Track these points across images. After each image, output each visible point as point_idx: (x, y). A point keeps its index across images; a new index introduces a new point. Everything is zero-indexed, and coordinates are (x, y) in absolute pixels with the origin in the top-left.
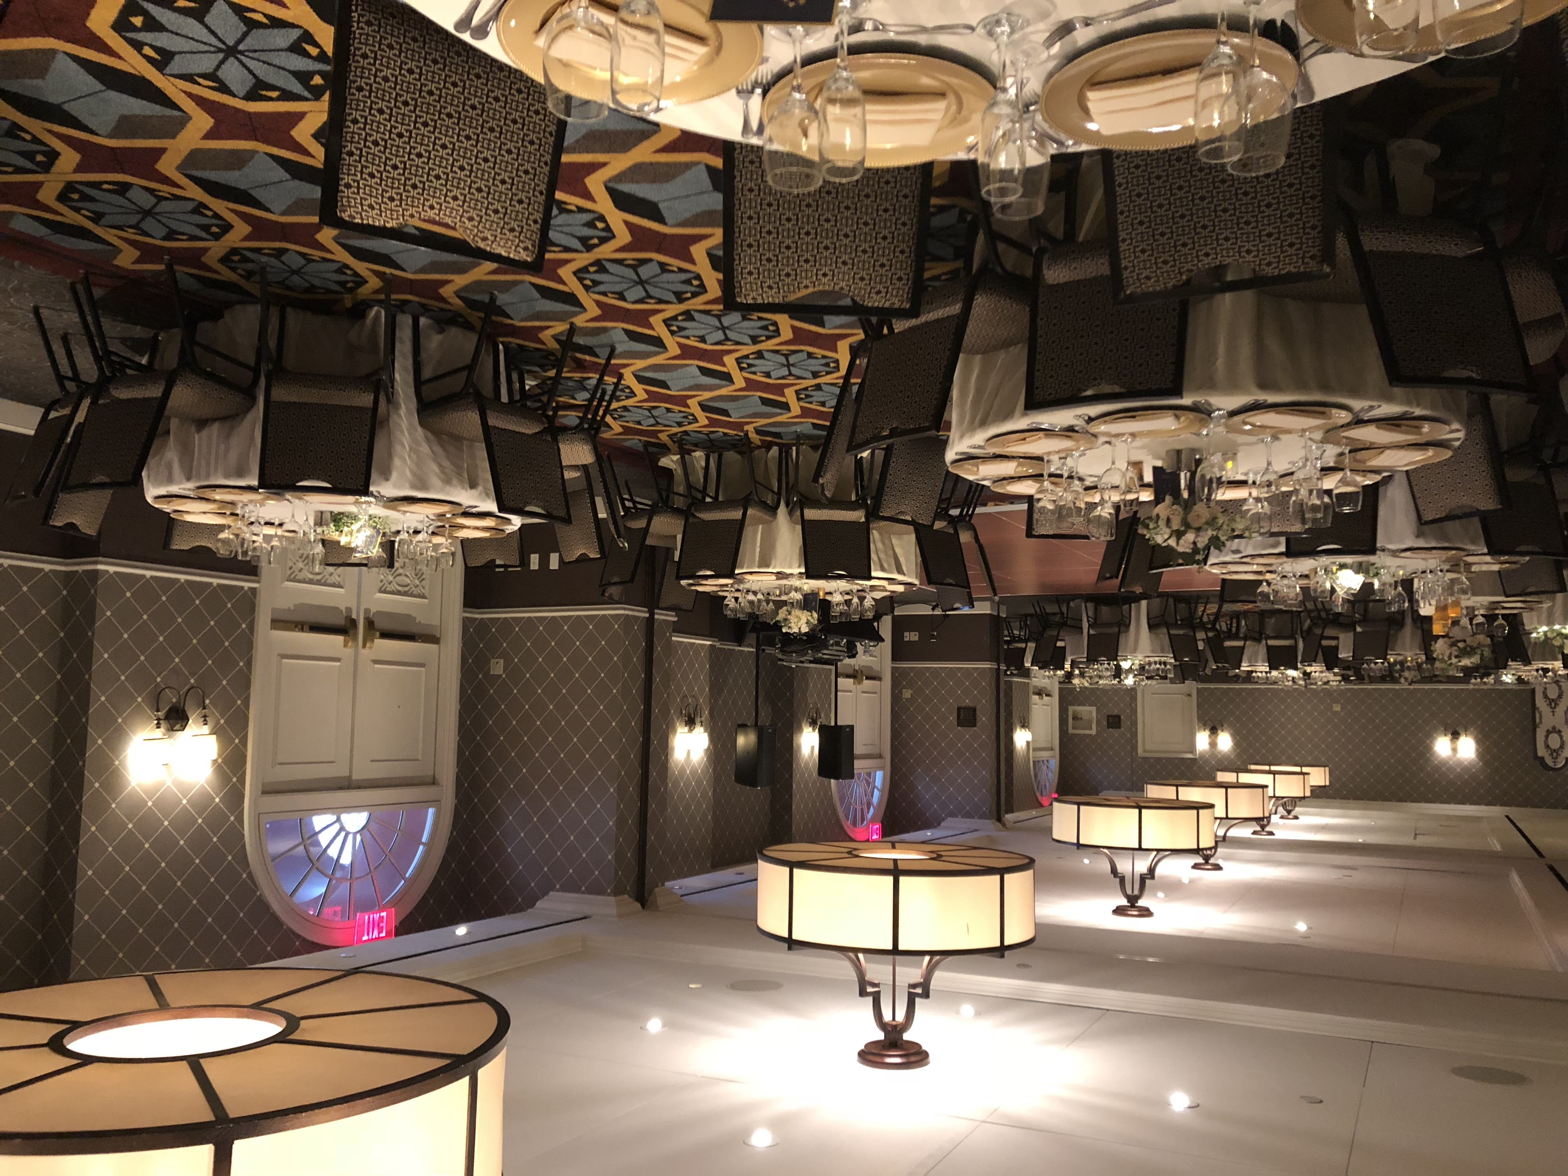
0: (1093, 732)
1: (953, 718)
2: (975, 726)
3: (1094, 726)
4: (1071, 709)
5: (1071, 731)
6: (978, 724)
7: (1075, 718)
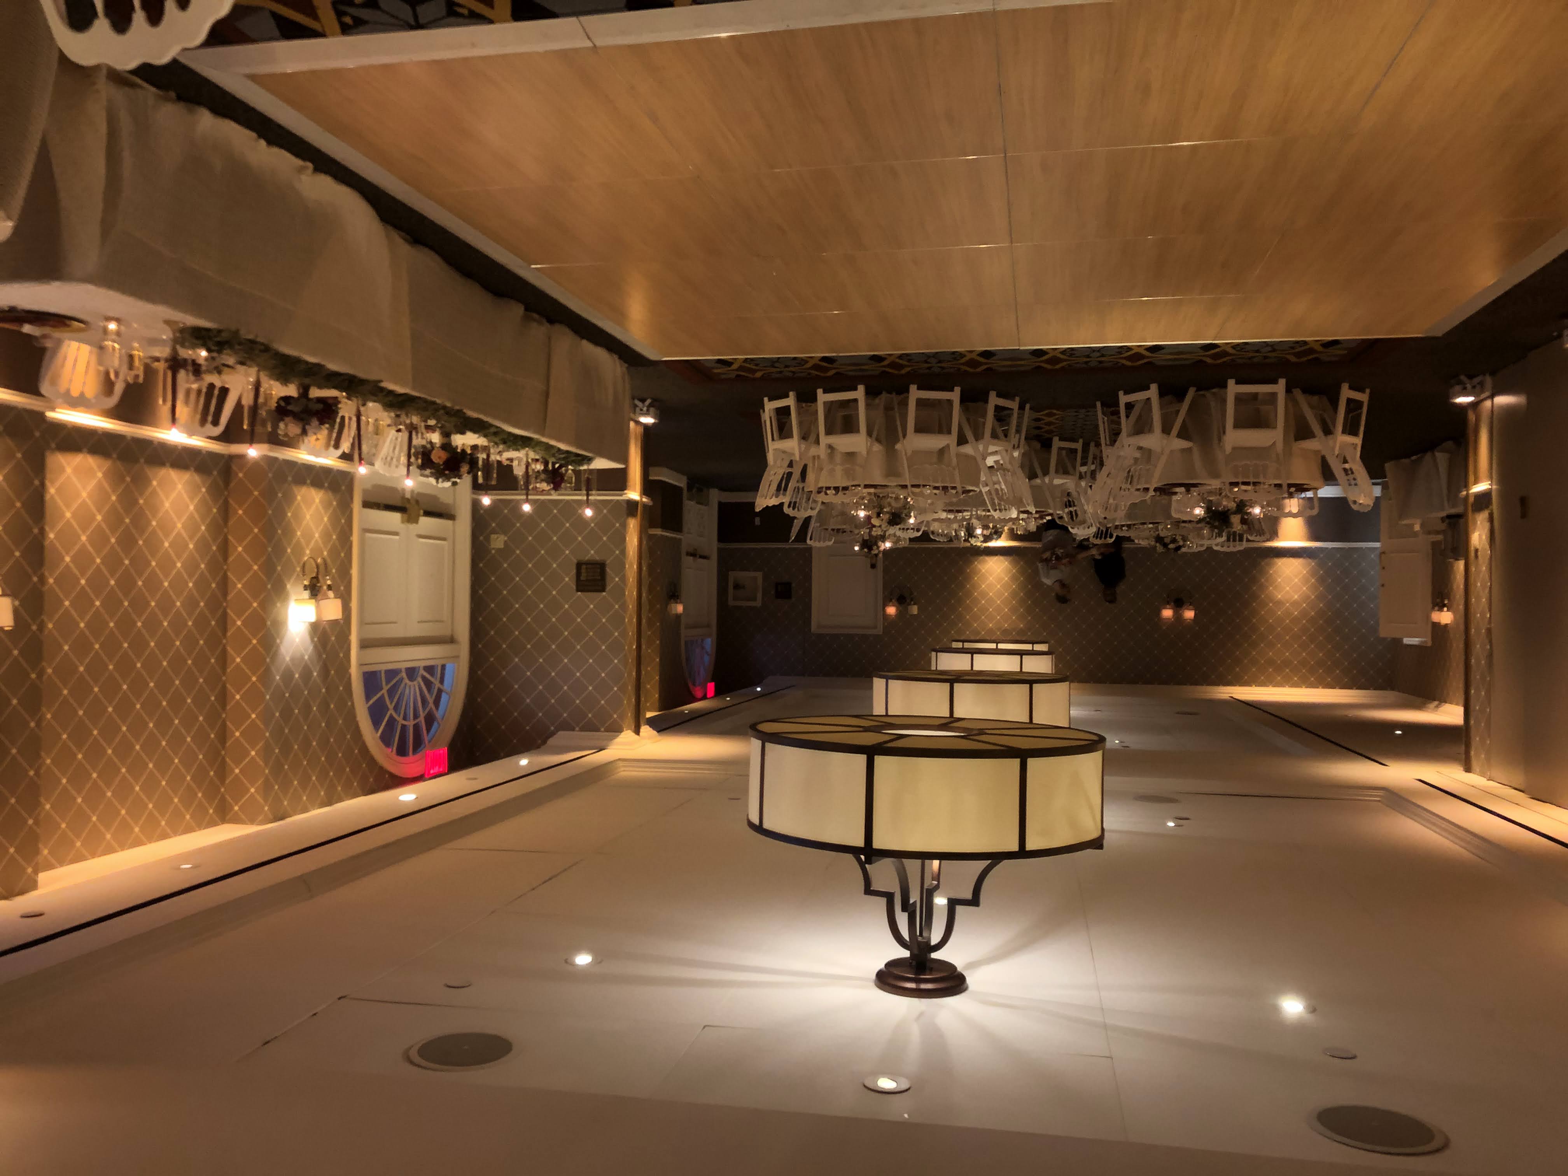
0: (758, 603)
1: (569, 580)
2: (603, 590)
3: (759, 595)
4: (733, 576)
5: (731, 603)
6: (608, 588)
7: (737, 586)
